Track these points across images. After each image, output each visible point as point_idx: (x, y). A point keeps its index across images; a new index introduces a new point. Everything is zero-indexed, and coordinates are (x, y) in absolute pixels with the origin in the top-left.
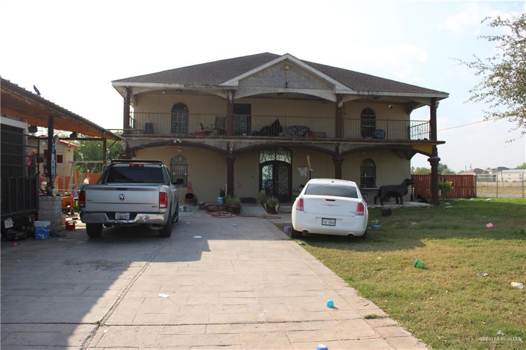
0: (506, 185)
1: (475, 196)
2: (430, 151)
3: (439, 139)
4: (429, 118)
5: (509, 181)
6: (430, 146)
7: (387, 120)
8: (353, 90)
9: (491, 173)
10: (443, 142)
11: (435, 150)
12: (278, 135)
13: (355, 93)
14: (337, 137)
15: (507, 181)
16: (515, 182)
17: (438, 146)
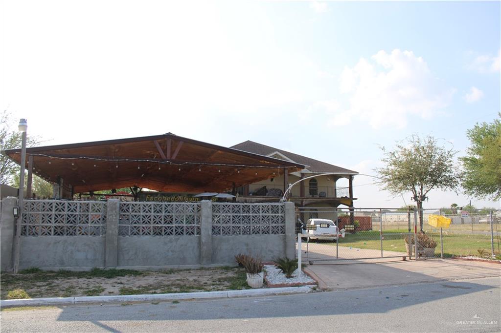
0: (389, 224)
1: (371, 230)
2: (349, 204)
3: (354, 197)
4: (348, 186)
5: (391, 221)
6: (349, 201)
7: (327, 187)
8: (311, 171)
9: (377, 215)
10: (356, 199)
11: (352, 203)
12: (265, 195)
13: (311, 172)
14: (301, 196)
15: (389, 221)
16: (395, 222)
17: (354, 201)
